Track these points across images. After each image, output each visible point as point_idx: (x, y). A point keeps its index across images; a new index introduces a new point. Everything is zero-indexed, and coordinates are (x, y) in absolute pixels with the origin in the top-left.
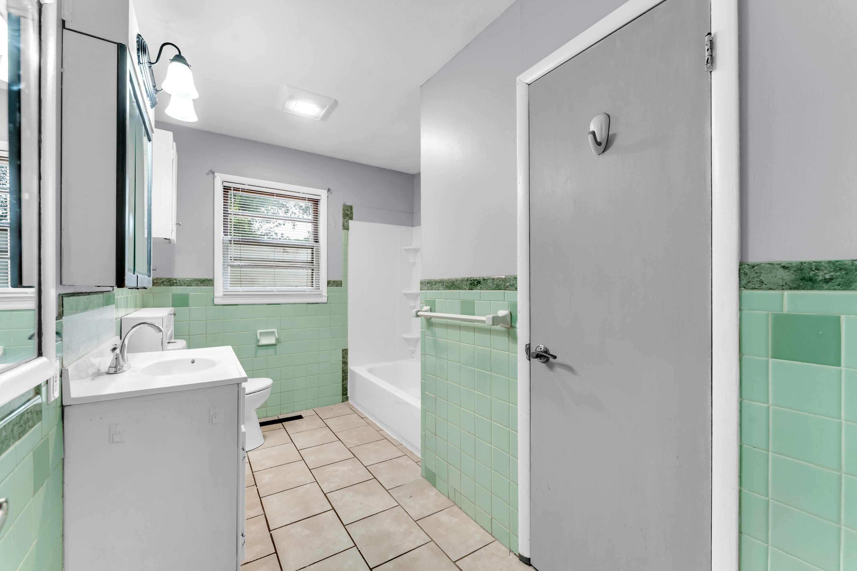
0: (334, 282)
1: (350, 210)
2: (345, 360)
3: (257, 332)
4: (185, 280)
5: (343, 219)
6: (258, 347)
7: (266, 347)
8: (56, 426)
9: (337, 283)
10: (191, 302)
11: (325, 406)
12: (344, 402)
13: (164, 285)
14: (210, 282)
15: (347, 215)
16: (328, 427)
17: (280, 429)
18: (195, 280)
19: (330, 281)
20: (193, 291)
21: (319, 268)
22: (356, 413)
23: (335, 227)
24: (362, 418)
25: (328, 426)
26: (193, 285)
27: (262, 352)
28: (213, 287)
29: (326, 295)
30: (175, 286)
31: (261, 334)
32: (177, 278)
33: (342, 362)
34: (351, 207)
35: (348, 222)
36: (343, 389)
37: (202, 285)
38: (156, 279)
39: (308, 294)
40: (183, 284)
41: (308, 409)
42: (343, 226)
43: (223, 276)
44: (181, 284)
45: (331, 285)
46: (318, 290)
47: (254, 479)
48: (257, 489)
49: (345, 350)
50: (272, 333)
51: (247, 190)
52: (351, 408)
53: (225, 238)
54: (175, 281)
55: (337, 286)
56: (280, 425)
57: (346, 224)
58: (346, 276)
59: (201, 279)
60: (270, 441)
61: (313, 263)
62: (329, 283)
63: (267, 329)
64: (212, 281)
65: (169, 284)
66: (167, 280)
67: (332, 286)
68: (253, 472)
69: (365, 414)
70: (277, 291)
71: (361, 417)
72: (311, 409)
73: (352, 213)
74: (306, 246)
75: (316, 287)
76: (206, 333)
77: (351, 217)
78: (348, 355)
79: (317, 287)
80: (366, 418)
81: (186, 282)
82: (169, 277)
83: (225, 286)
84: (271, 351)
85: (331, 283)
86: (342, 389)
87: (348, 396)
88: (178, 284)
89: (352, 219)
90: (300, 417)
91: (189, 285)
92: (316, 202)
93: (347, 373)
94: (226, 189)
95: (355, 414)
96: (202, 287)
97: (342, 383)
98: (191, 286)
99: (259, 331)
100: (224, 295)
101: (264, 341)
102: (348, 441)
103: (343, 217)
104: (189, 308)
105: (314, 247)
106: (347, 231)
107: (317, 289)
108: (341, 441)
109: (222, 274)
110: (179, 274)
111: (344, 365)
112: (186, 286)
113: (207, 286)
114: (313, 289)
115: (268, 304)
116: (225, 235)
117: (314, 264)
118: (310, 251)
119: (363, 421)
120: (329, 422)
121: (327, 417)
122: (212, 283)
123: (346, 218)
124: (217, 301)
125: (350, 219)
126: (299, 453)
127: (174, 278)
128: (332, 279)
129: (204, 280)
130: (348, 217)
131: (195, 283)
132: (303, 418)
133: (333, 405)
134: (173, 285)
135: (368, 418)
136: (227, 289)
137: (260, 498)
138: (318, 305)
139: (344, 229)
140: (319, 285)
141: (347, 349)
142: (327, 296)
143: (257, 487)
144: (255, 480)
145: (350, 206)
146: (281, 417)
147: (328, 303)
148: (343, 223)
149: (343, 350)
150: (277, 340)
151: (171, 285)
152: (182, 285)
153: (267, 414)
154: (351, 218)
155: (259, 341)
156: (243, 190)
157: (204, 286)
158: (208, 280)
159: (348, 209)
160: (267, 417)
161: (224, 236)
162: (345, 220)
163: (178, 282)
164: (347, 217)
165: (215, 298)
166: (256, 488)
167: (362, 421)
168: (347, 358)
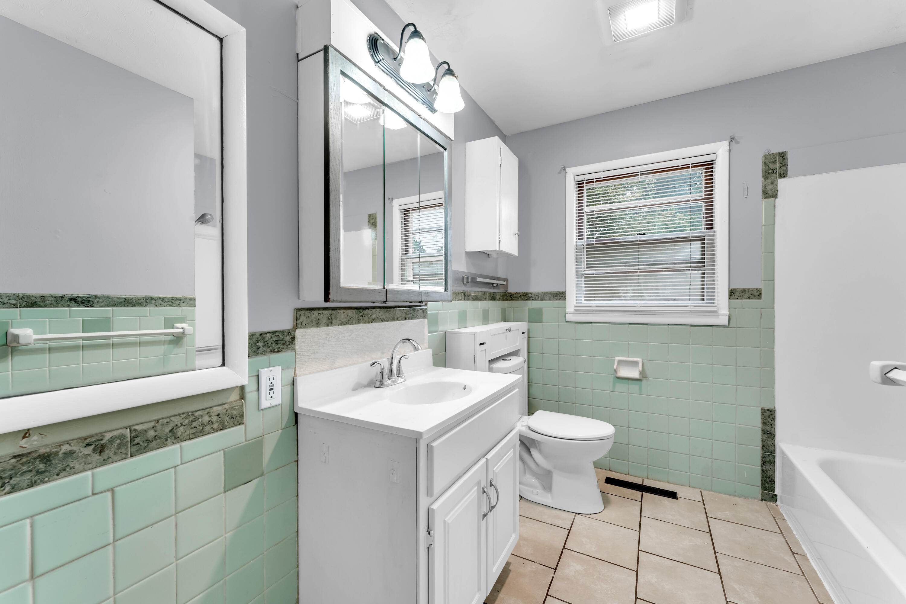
0: (744, 291)
1: (780, 160)
2: (767, 428)
3: (614, 360)
4: (539, 294)
5: (764, 180)
6: (616, 379)
7: (627, 381)
8: (281, 431)
9: (751, 293)
10: (545, 317)
11: (725, 494)
12: (766, 500)
13: (522, 299)
14: (562, 295)
15: (773, 171)
16: (711, 535)
17: (635, 500)
18: (548, 293)
19: (735, 289)
20: (546, 306)
21: (713, 269)
22: (783, 535)
23: (746, 197)
24: (793, 553)
25: (711, 533)
26: (546, 299)
27: (621, 387)
28: (565, 301)
29: (727, 312)
30: (531, 300)
31: (620, 362)
32: (532, 292)
33: (762, 431)
34: (783, 155)
35: (775, 183)
36: (765, 479)
37: (555, 299)
38: (515, 294)
39: (691, 311)
40: (537, 297)
41: (692, 487)
42: (763, 192)
43: (577, 287)
44: (535, 298)
45: (738, 297)
46: (713, 305)
47: (560, 559)
48: (553, 577)
49: (768, 410)
50: (635, 363)
51: (604, 178)
52: (777, 518)
53: (578, 243)
54: (530, 295)
55: (749, 298)
56: (638, 494)
57: (769, 187)
58: (771, 280)
59: (553, 292)
60: (611, 514)
61: (704, 262)
62: (732, 293)
63: (629, 357)
64: (564, 294)
65: (525, 298)
66: (524, 295)
67: (740, 297)
68: (564, 548)
69: (803, 547)
70: (641, 306)
71: (791, 550)
72: (697, 488)
73: (786, 165)
74: (689, 237)
75: (708, 299)
76: (558, 353)
77: (782, 172)
78: (775, 421)
79: (711, 299)
80: (804, 556)
81: (539, 296)
82: (526, 291)
83: (578, 300)
84: (634, 387)
85: (737, 294)
86: (762, 477)
87: (775, 493)
88: (533, 298)
89: (784, 177)
90: (673, 495)
91: (543, 299)
92: (709, 166)
93: (774, 451)
94: (580, 184)
95: (781, 535)
96: (554, 301)
97: (762, 467)
98: (544, 300)
99: (617, 358)
100: (576, 310)
101: (624, 372)
102: (736, 586)
103: (763, 176)
104: (543, 324)
105: (704, 237)
106: (774, 199)
107: (711, 303)
108: (721, 576)
109: (575, 286)
110: (534, 288)
111: (766, 436)
112: (540, 300)
113: (559, 300)
114: (703, 303)
115: (630, 324)
116: (579, 239)
117: (705, 264)
118: (698, 244)
119: (793, 559)
120: (717, 527)
121: (719, 515)
122: (564, 296)
123: (771, 177)
124: (569, 317)
125: (781, 177)
126: (638, 555)
127: (530, 292)
128: (739, 286)
129: (556, 294)
130: (775, 175)
131: (548, 297)
132: (677, 499)
133: (742, 497)
134: (529, 299)
135: (807, 560)
136: (581, 303)
137: (547, 595)
138: (711, 328)
139: (766, 198)
140: (714, 297)
141: (775, 411)
142: (728, 315)
143: (554, 573)
144: (559, 562)
145: (780, 153)
146: (647, 483)
147: (730, 326)
148: (765, 187)
149: (764, 411)
150: (643, 373)
151: (527, 300)
152: (537, 299)
153: (628, 470)
154: (784, 175)
155: (615, 371)
156: (599, 180)
157: (556, 300)
158: (560, 293)
159: (776, 159)
160: (628, 474)
161: (578, 241)
162: (769, 181)
163: (533, 296)
164: (773, 174)
165: (566, 314)
166: (553, 575)
167: (789, 558)
168: (773, 426)
